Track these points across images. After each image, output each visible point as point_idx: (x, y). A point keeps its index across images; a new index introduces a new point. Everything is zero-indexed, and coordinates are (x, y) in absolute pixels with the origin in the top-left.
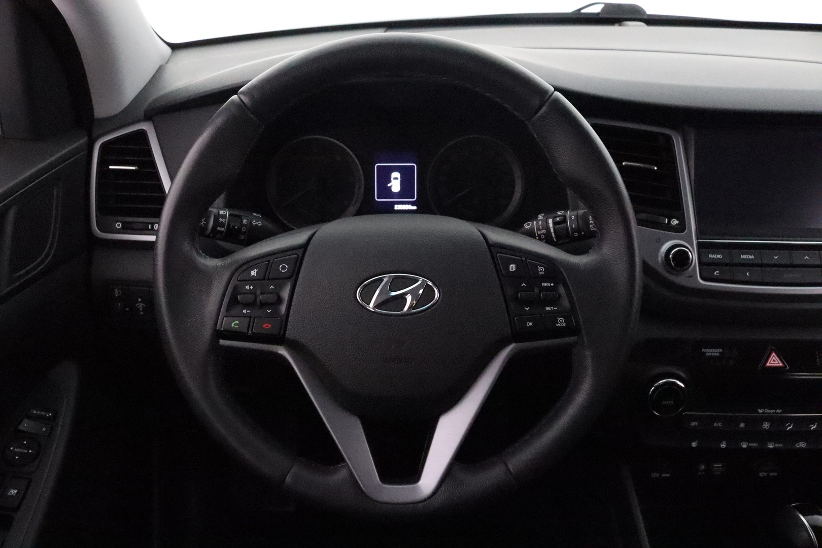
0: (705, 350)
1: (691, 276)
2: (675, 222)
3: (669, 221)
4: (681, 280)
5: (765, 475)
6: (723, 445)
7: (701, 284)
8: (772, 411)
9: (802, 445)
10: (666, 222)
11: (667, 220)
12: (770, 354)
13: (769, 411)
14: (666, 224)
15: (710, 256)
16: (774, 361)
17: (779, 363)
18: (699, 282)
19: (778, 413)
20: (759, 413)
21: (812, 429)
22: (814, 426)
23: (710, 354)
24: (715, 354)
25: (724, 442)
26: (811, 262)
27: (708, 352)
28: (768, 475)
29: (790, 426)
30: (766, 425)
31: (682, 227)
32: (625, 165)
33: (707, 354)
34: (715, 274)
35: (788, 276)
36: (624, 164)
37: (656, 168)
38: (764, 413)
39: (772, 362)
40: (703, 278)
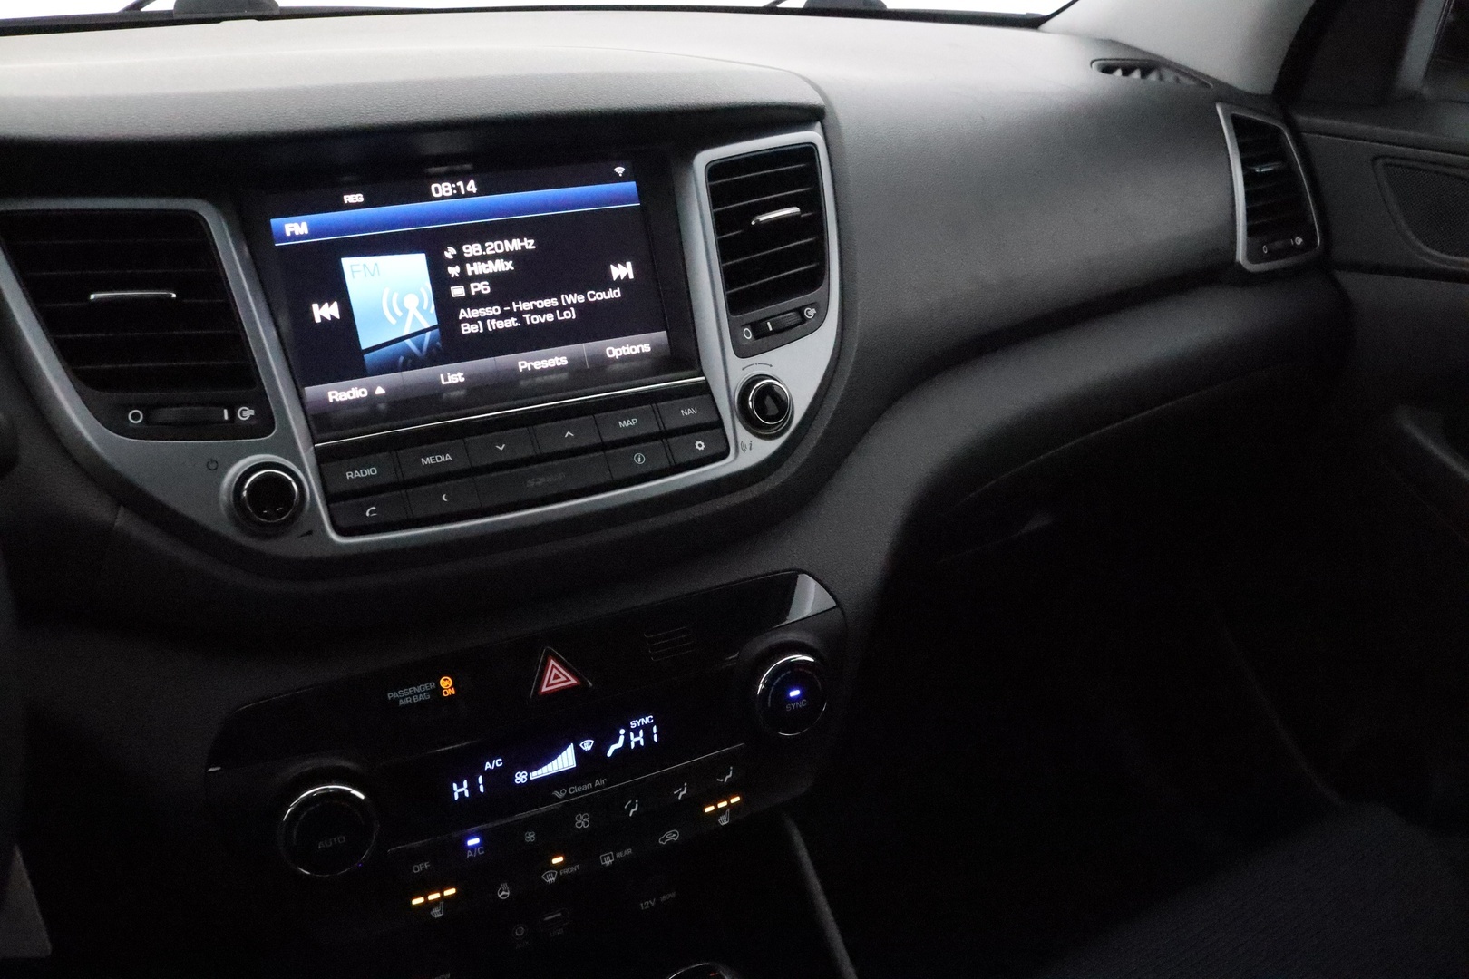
0: (395, 695)
1: (310, 533)
2: (246, 413)
3: (233, 415)
4: (288, 546)
5: (653, 904)
6: (503, 893)
7: (339, 546)
8: (586, 787)
9: (672, 836)
10: (226, 417)
11: (225, 411)
12: (545, 665)
13: (578, 789)
14: (227, 422)
15: (349, 475)
16: (556, 677)
17: (568, 680)
18: (330, 541)
19: (599, 787)
20: (558, 800)
21: (680, 798)
22: (683, 790)
23: (407, 701)
24: (421, 697)
25: (505, 886)
26: (585, 443)
27: (403, 698)
28: (658, 902)
29: (632, 806)
30: (583, 821)
31: (265, 423)
32: (98, 301)
33: (402, 703)
34: (368, 514)
35: (538, 482)
36: (92, 297)
37: (174, 296)
38: (568, 796)
39: (552, 682)
40: (341, 531)
